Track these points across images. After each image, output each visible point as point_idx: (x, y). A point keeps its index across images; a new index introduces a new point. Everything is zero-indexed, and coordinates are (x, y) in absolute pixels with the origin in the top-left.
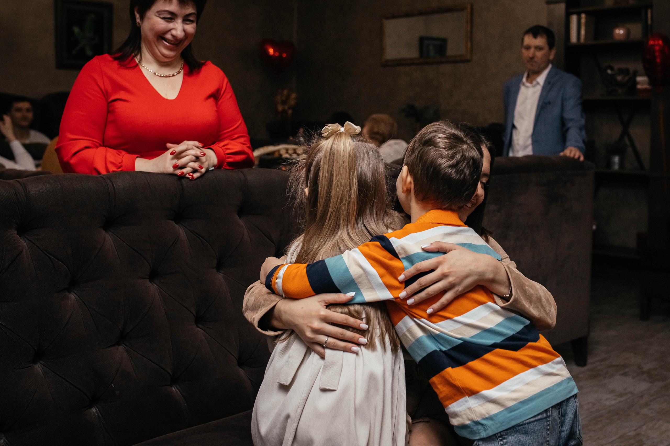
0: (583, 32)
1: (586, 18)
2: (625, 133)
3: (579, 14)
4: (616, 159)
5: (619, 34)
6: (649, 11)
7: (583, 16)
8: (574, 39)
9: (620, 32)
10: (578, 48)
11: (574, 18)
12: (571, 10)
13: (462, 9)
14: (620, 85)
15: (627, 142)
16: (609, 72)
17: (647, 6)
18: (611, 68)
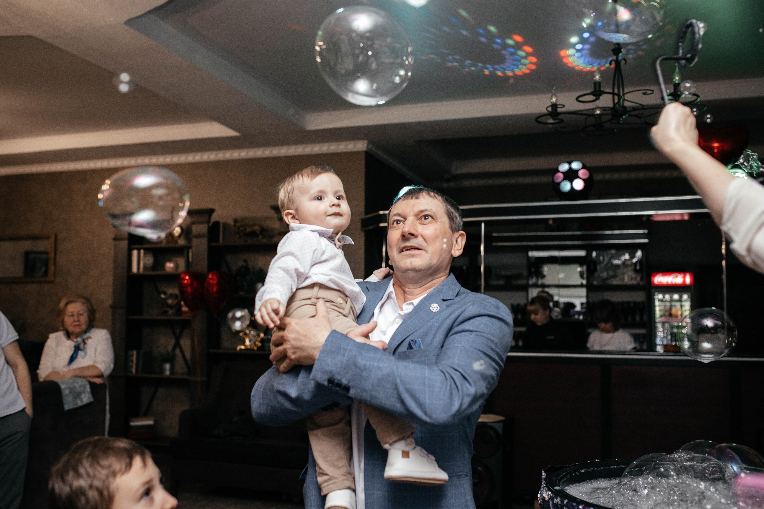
0: (142, 264)
1: (145, 253)
2: (177, 344)
3: (139, 250)
4: (168, 366)
5: (170, 267)
6: (190, 251)
7: (142, 252)
8: (135, 269)
9: (170, 265)
10: (138, 277)
11: (135, 253)
12: (133, 246)
13: (48, 238)
14: (171, 307)
15: (178, 352)
16: (163, 296)
17: (188, 248)
18: (165, 293)
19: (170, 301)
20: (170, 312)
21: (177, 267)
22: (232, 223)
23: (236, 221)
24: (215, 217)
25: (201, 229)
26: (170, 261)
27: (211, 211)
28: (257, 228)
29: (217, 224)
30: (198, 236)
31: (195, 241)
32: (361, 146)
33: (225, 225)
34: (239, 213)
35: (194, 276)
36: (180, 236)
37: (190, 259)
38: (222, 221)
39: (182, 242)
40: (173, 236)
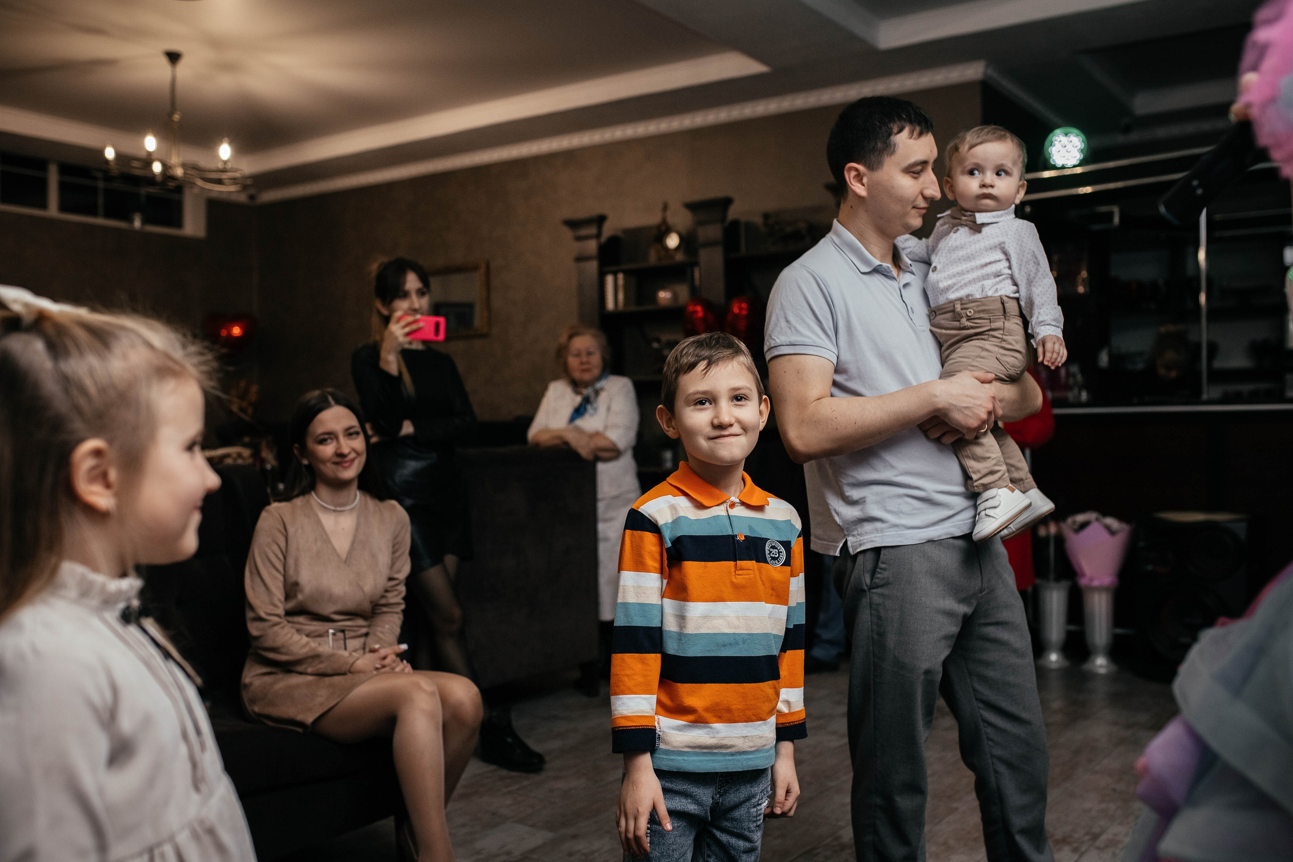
0: (621, 296)
1: (625, 279)
3: (615, 274)
4: (669, 453)
5: (664, 299)
6: (696, 270)
7: (621, 276)
8: (610, 305)
9: (664, 295)
10: (616, 317)
11: (610, 279)
12: (606, 269)
13: (475, 268)
16: (655, 345)
17: (695, 264)
18: (658, 340)
21: (675, 297)
22: (758, 220)
23: (766, 216)
24: (734, 212)
25: (713, 232)
26: (663, 288)
27: (727, 202)
28: (802, 225)
29: (736, 223)
30: (708, 244)
31: (704, 255)
32: (973, 71)
33: (749, 226)
34: (771, 205)
35: (708, 306)
36: (677, 249)
37: (697, 282)
38: (743, 219)
39: (679, 257)
40: (666, 249)
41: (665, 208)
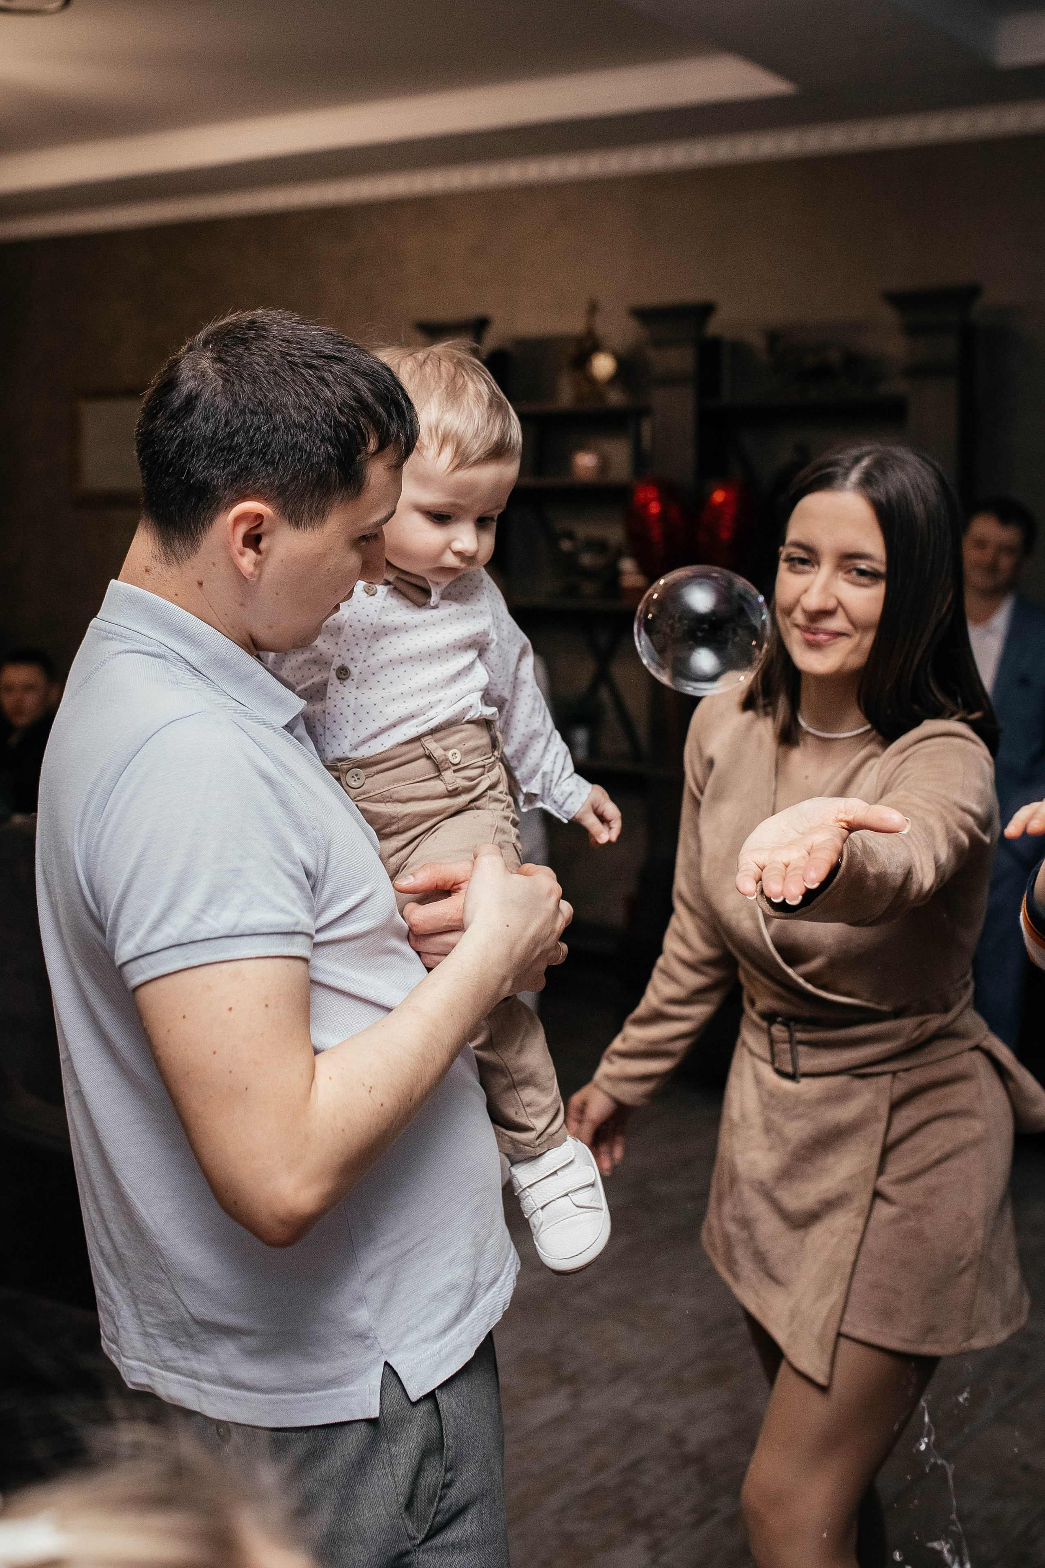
2: (603, 674)
4: (580, 736)
5: (586, 466)
6: (646, 421)
9: (585, 461)
14: (588, 574)
15: (604, 695)
16: (566, 545)
17: (640, 412)
18: (570, 536)
19: (587, 559)
20: (589, 588)
21: (604, 464)
22: (758, 341)
23: (773, 337)
24: (715, 326)
26: (584, 448)
27: (707, 310)
28: (834, 355)
29: (719, 343)
30: (668, 380)
31: (659, 398)
33: (739, 349)
34: (780, 313)
36: (611, 380)
37: (645, 445)
38: (733, 336)
39: (615, 398)
40: (591, 380)
41: (593, 309)
